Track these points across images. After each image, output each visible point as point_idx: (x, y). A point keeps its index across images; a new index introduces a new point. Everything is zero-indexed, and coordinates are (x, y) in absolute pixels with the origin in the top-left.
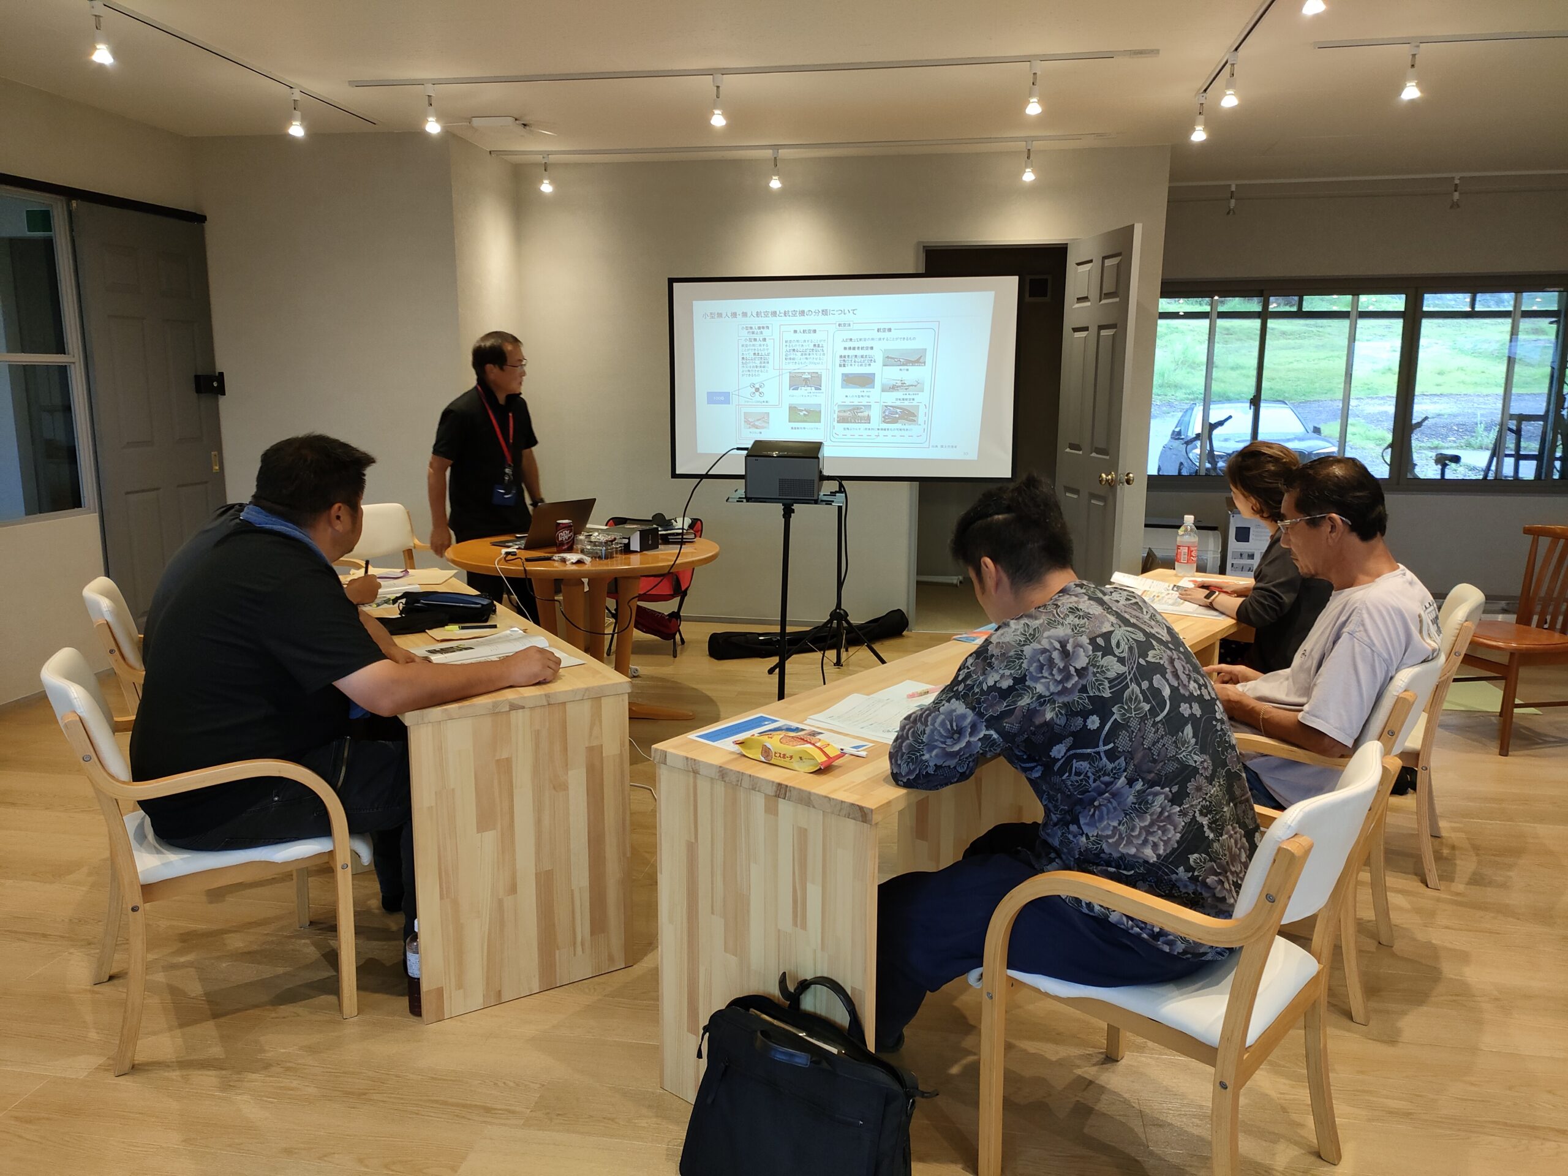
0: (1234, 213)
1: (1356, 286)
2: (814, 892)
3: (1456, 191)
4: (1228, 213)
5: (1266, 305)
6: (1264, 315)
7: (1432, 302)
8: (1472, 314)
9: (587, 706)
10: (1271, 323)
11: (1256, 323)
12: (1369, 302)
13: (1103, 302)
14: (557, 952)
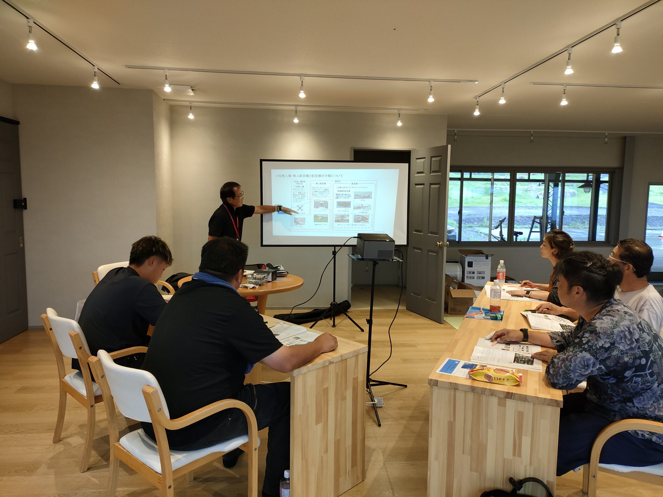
0: (456, 141)
1: (493, 170)
2: (526, 441)
3: (532, 136)
4: (454, 141)
5: (462, 175)
6: (462, 179)
7: (519, 176)
8: (529, 180)
9: (353, 360)
10: (465, 182)
11: (459, 182)
12: (497, 176)
13: (432, 174)
14: (340, 478)
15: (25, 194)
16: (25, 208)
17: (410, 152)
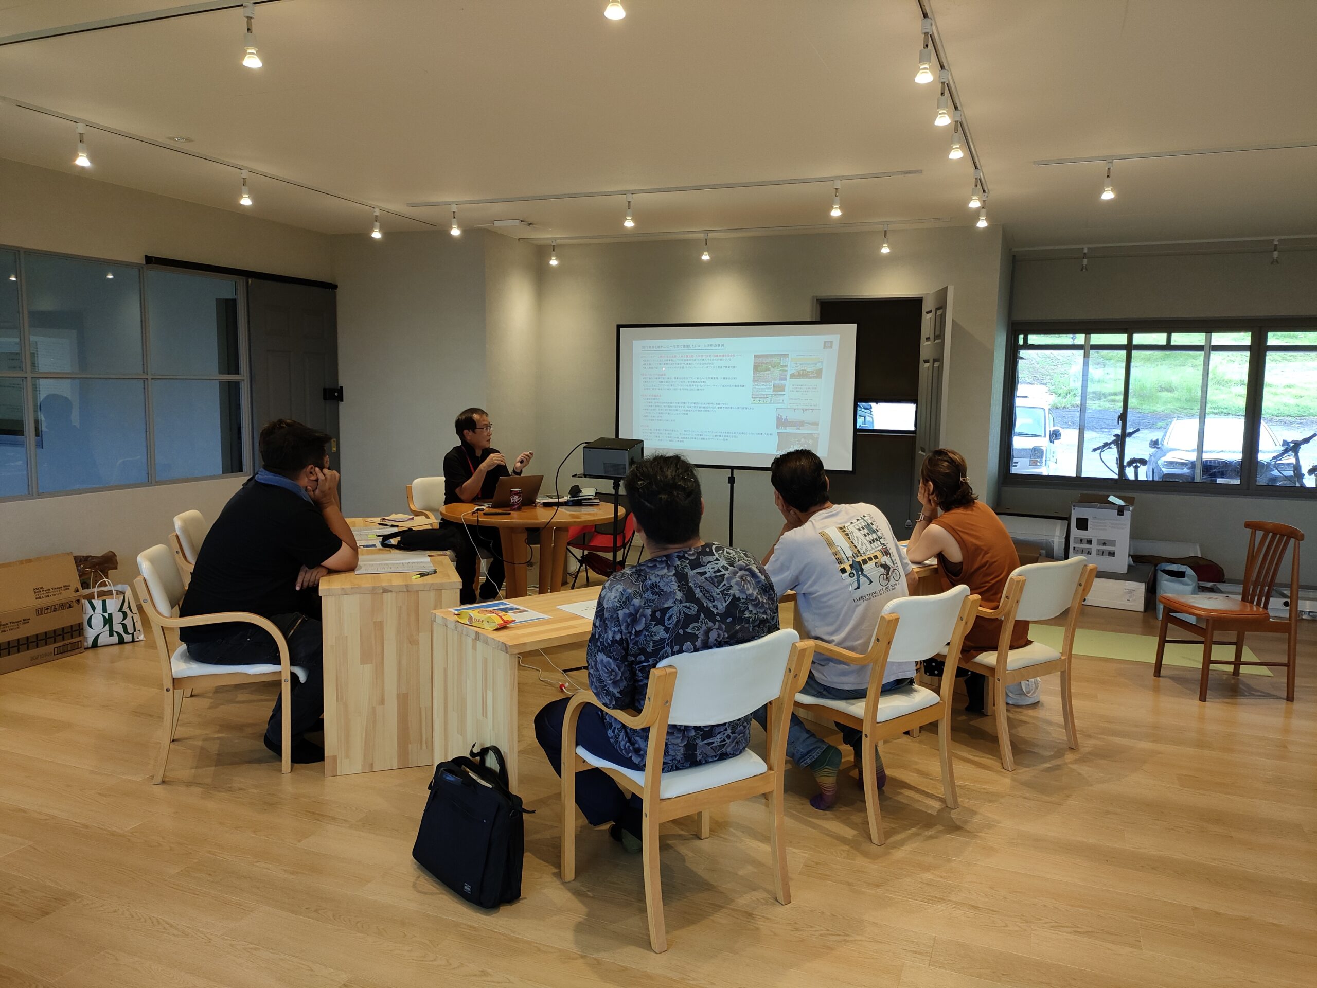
0: (1086, 269)
1: (1209, 326)
2: (490, 694)
3: (1275, 250)
4: (1082, 270)
5: (1130, 339)
6: (1129, 348)
7: (1273, 339)
9: (432, 594)
12: (1219, 338)
13: (936, 341)
15: (341, 383)
16: (341, 398)
17: (922, 300)
